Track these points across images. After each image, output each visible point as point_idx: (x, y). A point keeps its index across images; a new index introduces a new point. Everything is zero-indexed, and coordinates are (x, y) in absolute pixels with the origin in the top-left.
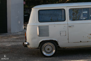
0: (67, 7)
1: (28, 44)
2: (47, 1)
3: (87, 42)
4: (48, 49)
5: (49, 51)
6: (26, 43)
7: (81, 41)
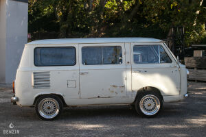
0: (79, 44)
1: (18, 100)
2: (69, 34)
3: (109, 97)
4: (49, 108)
5: (49, 111)
6: (14, 99)
7: (99, 97)
